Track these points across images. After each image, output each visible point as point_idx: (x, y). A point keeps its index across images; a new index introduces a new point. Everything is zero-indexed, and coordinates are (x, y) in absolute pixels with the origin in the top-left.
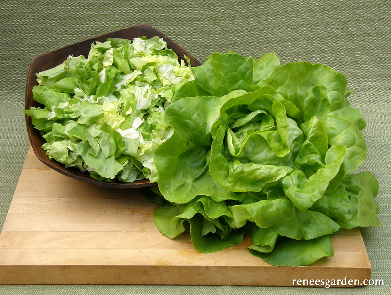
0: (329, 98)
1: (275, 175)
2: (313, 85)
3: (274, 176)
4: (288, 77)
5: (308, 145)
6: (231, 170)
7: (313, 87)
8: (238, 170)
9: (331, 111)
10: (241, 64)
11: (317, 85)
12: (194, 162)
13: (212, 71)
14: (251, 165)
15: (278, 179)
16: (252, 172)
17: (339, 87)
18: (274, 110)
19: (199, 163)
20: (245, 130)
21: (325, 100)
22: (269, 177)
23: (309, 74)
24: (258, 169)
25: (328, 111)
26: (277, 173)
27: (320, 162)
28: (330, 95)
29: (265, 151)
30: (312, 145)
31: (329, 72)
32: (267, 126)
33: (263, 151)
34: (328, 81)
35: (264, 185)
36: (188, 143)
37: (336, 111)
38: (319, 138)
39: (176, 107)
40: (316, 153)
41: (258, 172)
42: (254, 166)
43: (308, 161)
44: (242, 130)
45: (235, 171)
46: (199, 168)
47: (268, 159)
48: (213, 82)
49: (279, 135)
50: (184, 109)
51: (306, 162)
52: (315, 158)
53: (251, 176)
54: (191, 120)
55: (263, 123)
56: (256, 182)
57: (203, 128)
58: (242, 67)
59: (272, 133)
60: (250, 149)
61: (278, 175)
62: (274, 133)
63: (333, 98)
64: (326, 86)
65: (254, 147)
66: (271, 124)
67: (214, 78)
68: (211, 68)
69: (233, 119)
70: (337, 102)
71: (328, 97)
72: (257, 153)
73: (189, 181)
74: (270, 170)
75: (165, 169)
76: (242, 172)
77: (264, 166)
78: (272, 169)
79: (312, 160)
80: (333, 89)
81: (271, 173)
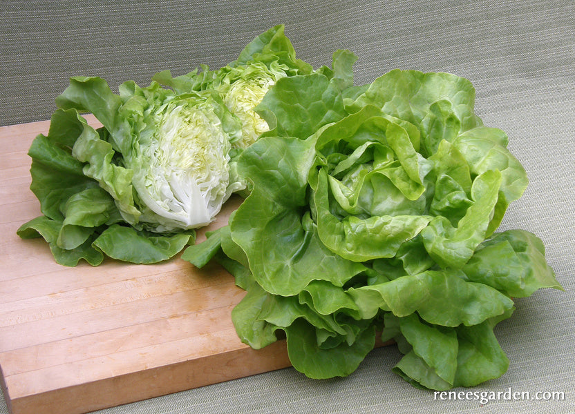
0: (456, 114)
1: (412, 227)
2: (429, 103)
3: (411, 230)
4: (395, 89)
5: (445, 180)
6: (348, 232)
7: (430, 105)
8: (358, 230)
9: (463, 131)
10: (324, 88)
11: (434, 102)
12: (285, 235)
13: (281, 106)
14: (375, 220)
15: (416, 233)
16: (378, 230)
17: (465, 98)
18: (389, 139)
19: (294, 236)
20: (353, 175)
21: (451, 119)
22: (405, 233)
23: (421, 88)
24: (386, 223)
25: (459, 132)
26: (414, 226)
27: (467, 200)
28: (457, 110)
29: (389, 198)
30: (450, 179)
31: (449, 80)
32: (384, 163)
33: (386, 198)
34: (450, 91)
35: (397, 246)
36: (274, 206)
37: (469, 131)
38: (457, 169)
39: (253, 152)
40: (458, 190)
41: (388, 227)
42: (380, 220)
43: (450, 203)
44: (348, 176)
45: (353, 231)
46: (296, 241)
47: (395, 208)
48: (285, 122)
49: (405, 171)
50: (264, 154)
51: (447, 204)
52: (459, 196)
53: (378, 235)
54: (277, 169)
55: (376, 161)
56: (386, 243)
57: (295, 179)
58: (327, 91)
59: (394, 171)
60: (367, 198)
61: (416, 227)
62: (398, 170)
63: (461, 113)
64: (447, 99)
65: (373, 194)
66: (389, 159)
67: (286, 115)
68: (278, 102)
69: (332, 163)
70: (468, 118)
71: (453, 113)
72: (378, 203)
73: (288, 262)
74: (404, 222)
75: (253, 248)
76: (364, 231)
77: (393, 218)
78: (406, 220)
79: (456, 199)
80: (458, 102)
81: (406, 227)
